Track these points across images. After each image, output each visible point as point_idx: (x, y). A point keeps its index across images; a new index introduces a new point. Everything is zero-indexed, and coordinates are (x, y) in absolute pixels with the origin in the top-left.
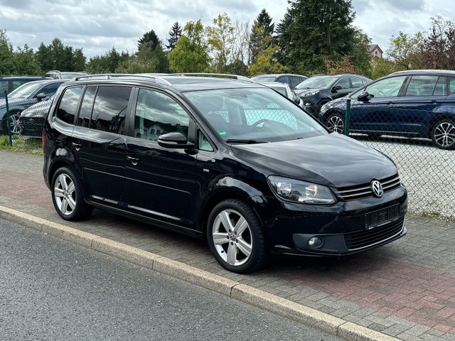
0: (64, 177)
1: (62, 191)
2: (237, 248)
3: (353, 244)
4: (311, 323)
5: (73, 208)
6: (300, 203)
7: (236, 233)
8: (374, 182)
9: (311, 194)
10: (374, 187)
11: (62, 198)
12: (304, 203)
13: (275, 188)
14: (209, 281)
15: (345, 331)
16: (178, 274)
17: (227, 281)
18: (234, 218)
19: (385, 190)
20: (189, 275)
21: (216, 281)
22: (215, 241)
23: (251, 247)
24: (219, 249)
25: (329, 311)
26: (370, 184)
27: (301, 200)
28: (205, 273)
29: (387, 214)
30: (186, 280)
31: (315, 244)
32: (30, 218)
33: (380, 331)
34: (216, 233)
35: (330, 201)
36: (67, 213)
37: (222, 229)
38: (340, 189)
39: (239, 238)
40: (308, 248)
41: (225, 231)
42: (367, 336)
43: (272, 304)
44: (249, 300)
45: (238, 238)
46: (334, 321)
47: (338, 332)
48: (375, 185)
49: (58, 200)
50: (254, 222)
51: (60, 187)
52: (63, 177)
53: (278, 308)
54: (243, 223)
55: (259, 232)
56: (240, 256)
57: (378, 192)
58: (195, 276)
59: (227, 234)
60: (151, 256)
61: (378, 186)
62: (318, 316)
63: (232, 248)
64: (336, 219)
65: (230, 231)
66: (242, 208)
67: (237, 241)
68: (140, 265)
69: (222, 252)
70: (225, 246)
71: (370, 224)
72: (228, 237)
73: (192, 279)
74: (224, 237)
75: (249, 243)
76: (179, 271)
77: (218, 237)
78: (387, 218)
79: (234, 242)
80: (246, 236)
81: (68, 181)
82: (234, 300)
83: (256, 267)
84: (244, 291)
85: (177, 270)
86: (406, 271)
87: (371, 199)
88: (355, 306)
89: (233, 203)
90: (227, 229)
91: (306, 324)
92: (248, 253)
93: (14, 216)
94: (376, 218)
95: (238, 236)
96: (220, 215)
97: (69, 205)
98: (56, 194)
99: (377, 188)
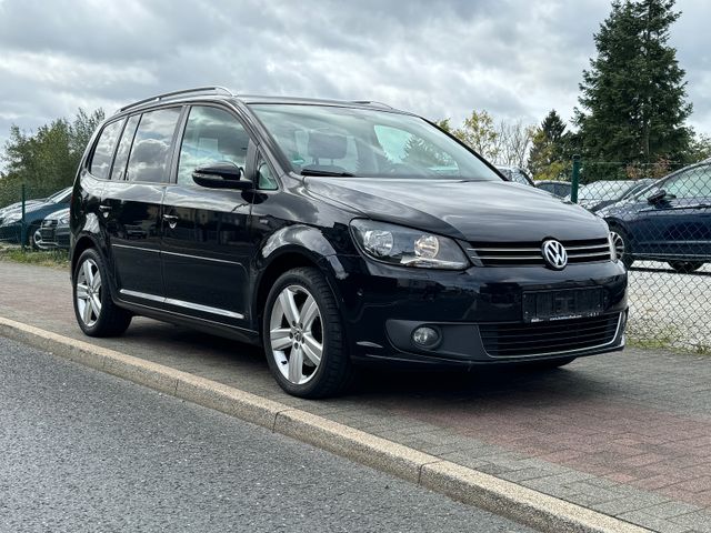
0: (90, 265)
1: (86, 287)
2: (303, 353)
3: (501, 347)
4: (382, 464)
5: (98, 314)
6: (405, 266)
7: (301, 326)
8: (549, 243)
9: (428, 250)
10: (547, 251)
11: (85, 300)
12: (412, 266)
13: (361, 240)
14: (247, 406)
15: (432, 472)
16: (210, 400)
17: (274, 405)
18: (300, 300)
19: (570, 261)
20: (222, 399)
21: (258, 405)
22: (274, 344)
23: (320, 347)
24: (279, 357)
26: (540, 244)
27: (405, 261)
29: (572, 302)
33: (495, 475)
34: (275, 330)
35: (458, 264)
36: (91, 324)
37: (285, 324)
38: (474, 244)
39: (307, 335)
40: (414, 350)
41: (288, 326)
42: (465, 479)
43: (330, 436)
44: (298, 433)
45: (305, 335)
46: (417, 458)
47: (421, 478)
48: (550, 247)
49: (82, 304)
50: (325, 301)
51: (85, 282)
52: (88, 265)
53: (338, 441)
54: (312, 305)
55: (334, 319)
57: (556, 261)
58: (229, 400)
59: (289, 330)
60: (180, 375)
61: (557, 251)
62: (395, 450)
63: (296, 354)
64: (474, 306)
65: (294, 323)
66: (309, 280)
67: (304, 341)
69: (284, 363)
70: (287, 351)
71: (535, 314)
72: (291, 335)
73: (225, 406)
74: (284, 335)
75: (319, 341)
76: (209, 393)
77: (278, 336)
78: (573, 309)
79: (300, 343)
81: (94, 270)
84: (294, 417)
85: (206, 393)
87: (540, 270)
88: (474, 443)
89: (297, 273)
90: (290, 322)
91: (373, 466)
92: (317, 359)
93: (16, 330)
94: (549, 305)
95: (305, 331)
96: (281, 296)
97: (93, 313)
98: (79, 294)
99: (554, 254)
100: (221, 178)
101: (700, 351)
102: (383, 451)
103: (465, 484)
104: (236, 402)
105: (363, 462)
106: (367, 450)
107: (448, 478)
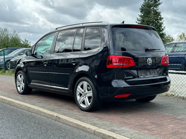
14: (48, 114)
15: (97, 132)
16: (38, 112)
21: (51, 114)
30: (40, 115)
33: (113, 132)
42: (106, 133)
46: (93, 128)
47: (95, 133)
53: (73, 124)
58: (43, 112)
62: (88, 126)
73: (43, 114)
82: (56, 122)
84: (61, 117)
103: (106, 135)
104: (45, 113)
105: (79, 129)
106: (80, 126)
107: (101, 133)
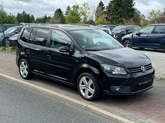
0: (24, 63)
1: (23, 68)
2: (89, 91)
3: (133, 90)
4: (117, 121)
5: (27, 74)
7: (88, 85)
9: (117, 71)
11: (22, 71)
12: (115, 74)
13: (104, 68)
14: (77, 104)
18: (88, 80)
19: (146, 70)
20: (70, 101)
21: (80, 104)
22: (80, 88)
23: (94, 91)
24: (82, 91)
25: (124, 116)
26: (140, 67)
27: (113, 73)
28: (76, 100)
29: (147, 79)
30: (69, 103)
31: (119, 90)
32: (11, 78)
34: (80, 85)
35: (125, 73)
36: (25, 76)
37: (83, 84)
38: (129, 69)
40: (116, 92)
41: (84, 84)
43: (102, 113)
44: (93, 111)
45: (89, 87)
49: (21, 71)
50: (95, 81)
51: (22, 66)
53: (104, 115)
54: (91, 82)
55: (97, 85)
56: (90, 94)
59: (84, 86)
60: (56, 93)
63: (86, 91)
64: (127, 81)
65: (86, 84)
66: (90, 76)
67: (89, 88)
68: (51, 97)
69: (83, 92)
70: (84, 90)
71: (140, 83)
72: (85, 87)
73: (71, 103)
75: (93, 89)
76: (66, 99)
77: (81, 87)
78: (147, 81)
79: (87, 89)
80: (92, 86)
82: (87, 111)
83: (96, 99)
85: (65, 99)
86: (154, 101)
87: (141, 73)
88: (134, 115)
89: (87, 74)
91: (115, 121)
92: (93, 93)
93: (4, 77)
94: (143, 80)
95: (89, 86)
96: (82, 78)
97: (25, 73)
98: (20, 69)
99: (143, 69)
100: (66, 50)
101: (161, 79)
102: (117, 118)
104: (74, 102)
